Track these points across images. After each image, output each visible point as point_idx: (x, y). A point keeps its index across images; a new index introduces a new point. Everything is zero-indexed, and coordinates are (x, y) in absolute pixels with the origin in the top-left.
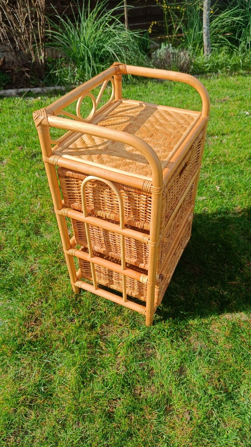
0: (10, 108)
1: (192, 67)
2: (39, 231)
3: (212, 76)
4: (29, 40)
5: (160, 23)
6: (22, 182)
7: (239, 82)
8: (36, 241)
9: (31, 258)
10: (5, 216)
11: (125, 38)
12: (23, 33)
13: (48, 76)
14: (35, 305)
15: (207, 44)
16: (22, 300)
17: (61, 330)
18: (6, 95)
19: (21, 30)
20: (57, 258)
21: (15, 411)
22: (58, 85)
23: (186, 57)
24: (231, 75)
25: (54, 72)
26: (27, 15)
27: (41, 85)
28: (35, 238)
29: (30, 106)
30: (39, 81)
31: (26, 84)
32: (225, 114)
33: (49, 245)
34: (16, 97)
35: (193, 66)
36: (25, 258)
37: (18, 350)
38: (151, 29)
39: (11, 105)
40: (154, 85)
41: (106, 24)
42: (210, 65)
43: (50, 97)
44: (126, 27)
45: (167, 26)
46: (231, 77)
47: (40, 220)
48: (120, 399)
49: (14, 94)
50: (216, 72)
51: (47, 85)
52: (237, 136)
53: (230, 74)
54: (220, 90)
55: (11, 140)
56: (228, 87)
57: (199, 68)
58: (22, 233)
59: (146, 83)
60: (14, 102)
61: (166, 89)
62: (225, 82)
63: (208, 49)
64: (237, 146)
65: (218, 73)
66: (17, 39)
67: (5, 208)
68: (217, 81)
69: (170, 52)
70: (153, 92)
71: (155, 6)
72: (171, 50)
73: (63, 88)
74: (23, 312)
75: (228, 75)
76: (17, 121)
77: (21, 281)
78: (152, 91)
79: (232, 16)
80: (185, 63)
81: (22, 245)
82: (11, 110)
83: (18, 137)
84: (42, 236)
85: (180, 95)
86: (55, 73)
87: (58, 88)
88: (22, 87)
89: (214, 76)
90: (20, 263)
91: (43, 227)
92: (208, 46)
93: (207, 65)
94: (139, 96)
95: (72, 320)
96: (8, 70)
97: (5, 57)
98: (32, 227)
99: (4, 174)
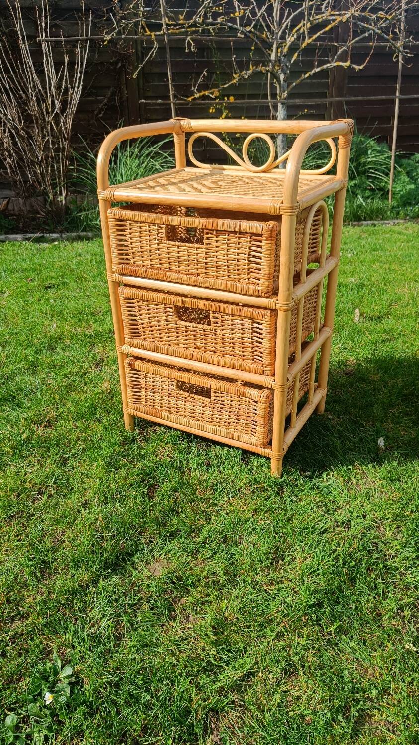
12: (40, 162)
13: (70, 220)
18: (9, 240)
19: (38, 159)
22: (82, 231)
25: (79, 214)
26: (47, 138)
27: (59, 231)
31: (38, 229)
34: (23, 241)
43: (72, 243)
49: (20, 239)
51: (67, 231)
55: (16, 275)
60: (19, 245)
66: (30, 171)
71: (215, 149)
73: (90, 235)
83: (26, 272)
86: (81, 215)
87: (82, 234)
88: (31, 233)
96: (12, 215)
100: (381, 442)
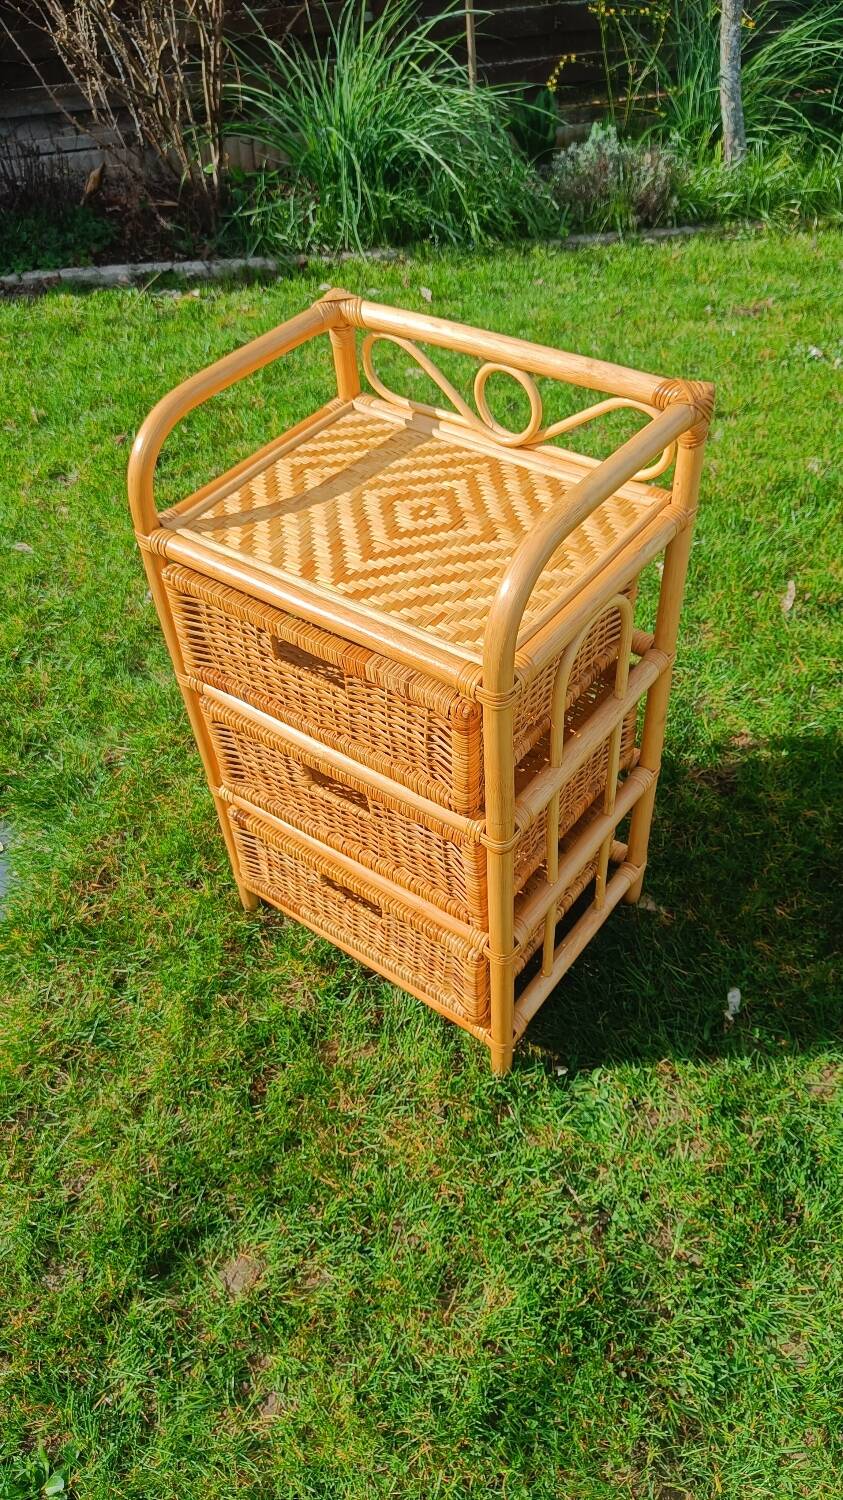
0: (107, 322)
1: (675, 201)
2: (142, 666)
3: (741, 231)
4: (173, 114)
5: (588, 58)
6: (113, 534)
7: (821, 253)
8: (128, 690)
9: (112, 732)
10: (55, 620)
11: (467, 108)
12: (155, 96)
13: (229, 227)
14: (106, 843)
15: (732, 127)
16: (76, 831)
17: (162, 906)
18: (102, 281)
19: (151, 87)
20: (178, 733)
21: (28, 1072)
22: (256, 254)
23: (656, 168)
24: (802, 229)
25: (247, 214)
26: (165, 42)
27: (206, 252)
28: (128, 680)
29: (168, 317)
30: (201, 241)
31: (163, 248)
32: (744, 352)
33: (163, 702)
34: (129, 288)
35: (679, 198)
36: (96, 732)
37: (50, 941)
38: (555, 81)
39: (112, 312)
40: (552, 258)
41: (413, 65)
42: (734, 196)
43: (231, 290)
44: (471, 73)
45: (610, 69)
46: (801, 234)
47: (147, 635)
48: (284, 1066)
49: (125, 279)
50: (755, 218)
51: (222, 253)
52: (759, 419)
53: (799, 226)
54: (755, 276)
55: (99, 416)
56: (780, 268)
57: (699, 206)
58: (94, 667)
59: (527, 252)
60: (120, 304)
61: (584, 270)
62: (778, 250)
63: (737, 142)
64: (748, 452)
65: (760, 222)
66: (137, 112)
67: (59, 600)
68: (752, 247)
69: (608, 153)
70: (540, 281)
71: (577, 3)
72: (612, 147)
73: (271, 264)
74: (73, 858)
75: (792, 227)
76: (122, 360)
77: (76, 787)
78: (538, 277)
79: (820, 39)
80: (652, 187)
81: (91, 697)
82: (108, 329)
83: (117, 408)
84: (146, 678)
85: (622, 291)
86: (250, 217)
87: (255, 262)
88: (148, 259)
89: (745, 230)
90: (84, 745)
91: (154, 653)
92: (736, 133)
93: (727, 195)
94: (495, 291)
95: (195, 884)
96: (111, 203)
97: (104, 166)
98: (124, 653)
99: (65, 510)
100: (734, 997)
